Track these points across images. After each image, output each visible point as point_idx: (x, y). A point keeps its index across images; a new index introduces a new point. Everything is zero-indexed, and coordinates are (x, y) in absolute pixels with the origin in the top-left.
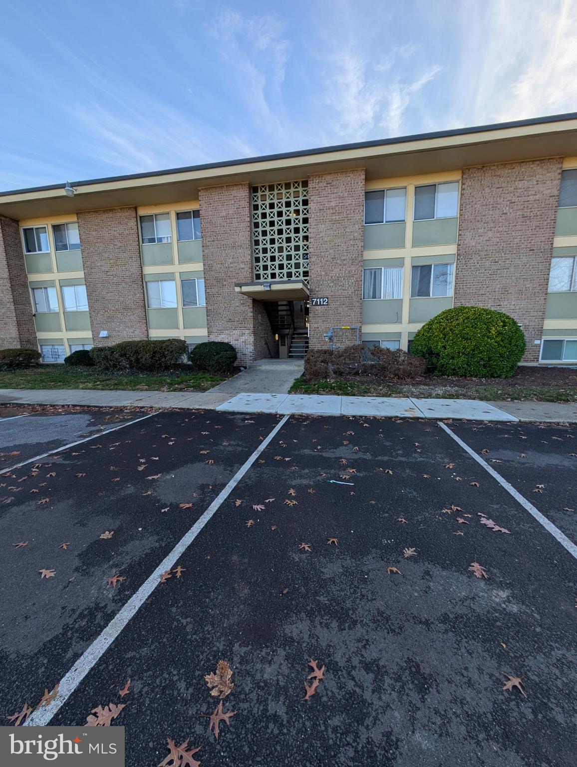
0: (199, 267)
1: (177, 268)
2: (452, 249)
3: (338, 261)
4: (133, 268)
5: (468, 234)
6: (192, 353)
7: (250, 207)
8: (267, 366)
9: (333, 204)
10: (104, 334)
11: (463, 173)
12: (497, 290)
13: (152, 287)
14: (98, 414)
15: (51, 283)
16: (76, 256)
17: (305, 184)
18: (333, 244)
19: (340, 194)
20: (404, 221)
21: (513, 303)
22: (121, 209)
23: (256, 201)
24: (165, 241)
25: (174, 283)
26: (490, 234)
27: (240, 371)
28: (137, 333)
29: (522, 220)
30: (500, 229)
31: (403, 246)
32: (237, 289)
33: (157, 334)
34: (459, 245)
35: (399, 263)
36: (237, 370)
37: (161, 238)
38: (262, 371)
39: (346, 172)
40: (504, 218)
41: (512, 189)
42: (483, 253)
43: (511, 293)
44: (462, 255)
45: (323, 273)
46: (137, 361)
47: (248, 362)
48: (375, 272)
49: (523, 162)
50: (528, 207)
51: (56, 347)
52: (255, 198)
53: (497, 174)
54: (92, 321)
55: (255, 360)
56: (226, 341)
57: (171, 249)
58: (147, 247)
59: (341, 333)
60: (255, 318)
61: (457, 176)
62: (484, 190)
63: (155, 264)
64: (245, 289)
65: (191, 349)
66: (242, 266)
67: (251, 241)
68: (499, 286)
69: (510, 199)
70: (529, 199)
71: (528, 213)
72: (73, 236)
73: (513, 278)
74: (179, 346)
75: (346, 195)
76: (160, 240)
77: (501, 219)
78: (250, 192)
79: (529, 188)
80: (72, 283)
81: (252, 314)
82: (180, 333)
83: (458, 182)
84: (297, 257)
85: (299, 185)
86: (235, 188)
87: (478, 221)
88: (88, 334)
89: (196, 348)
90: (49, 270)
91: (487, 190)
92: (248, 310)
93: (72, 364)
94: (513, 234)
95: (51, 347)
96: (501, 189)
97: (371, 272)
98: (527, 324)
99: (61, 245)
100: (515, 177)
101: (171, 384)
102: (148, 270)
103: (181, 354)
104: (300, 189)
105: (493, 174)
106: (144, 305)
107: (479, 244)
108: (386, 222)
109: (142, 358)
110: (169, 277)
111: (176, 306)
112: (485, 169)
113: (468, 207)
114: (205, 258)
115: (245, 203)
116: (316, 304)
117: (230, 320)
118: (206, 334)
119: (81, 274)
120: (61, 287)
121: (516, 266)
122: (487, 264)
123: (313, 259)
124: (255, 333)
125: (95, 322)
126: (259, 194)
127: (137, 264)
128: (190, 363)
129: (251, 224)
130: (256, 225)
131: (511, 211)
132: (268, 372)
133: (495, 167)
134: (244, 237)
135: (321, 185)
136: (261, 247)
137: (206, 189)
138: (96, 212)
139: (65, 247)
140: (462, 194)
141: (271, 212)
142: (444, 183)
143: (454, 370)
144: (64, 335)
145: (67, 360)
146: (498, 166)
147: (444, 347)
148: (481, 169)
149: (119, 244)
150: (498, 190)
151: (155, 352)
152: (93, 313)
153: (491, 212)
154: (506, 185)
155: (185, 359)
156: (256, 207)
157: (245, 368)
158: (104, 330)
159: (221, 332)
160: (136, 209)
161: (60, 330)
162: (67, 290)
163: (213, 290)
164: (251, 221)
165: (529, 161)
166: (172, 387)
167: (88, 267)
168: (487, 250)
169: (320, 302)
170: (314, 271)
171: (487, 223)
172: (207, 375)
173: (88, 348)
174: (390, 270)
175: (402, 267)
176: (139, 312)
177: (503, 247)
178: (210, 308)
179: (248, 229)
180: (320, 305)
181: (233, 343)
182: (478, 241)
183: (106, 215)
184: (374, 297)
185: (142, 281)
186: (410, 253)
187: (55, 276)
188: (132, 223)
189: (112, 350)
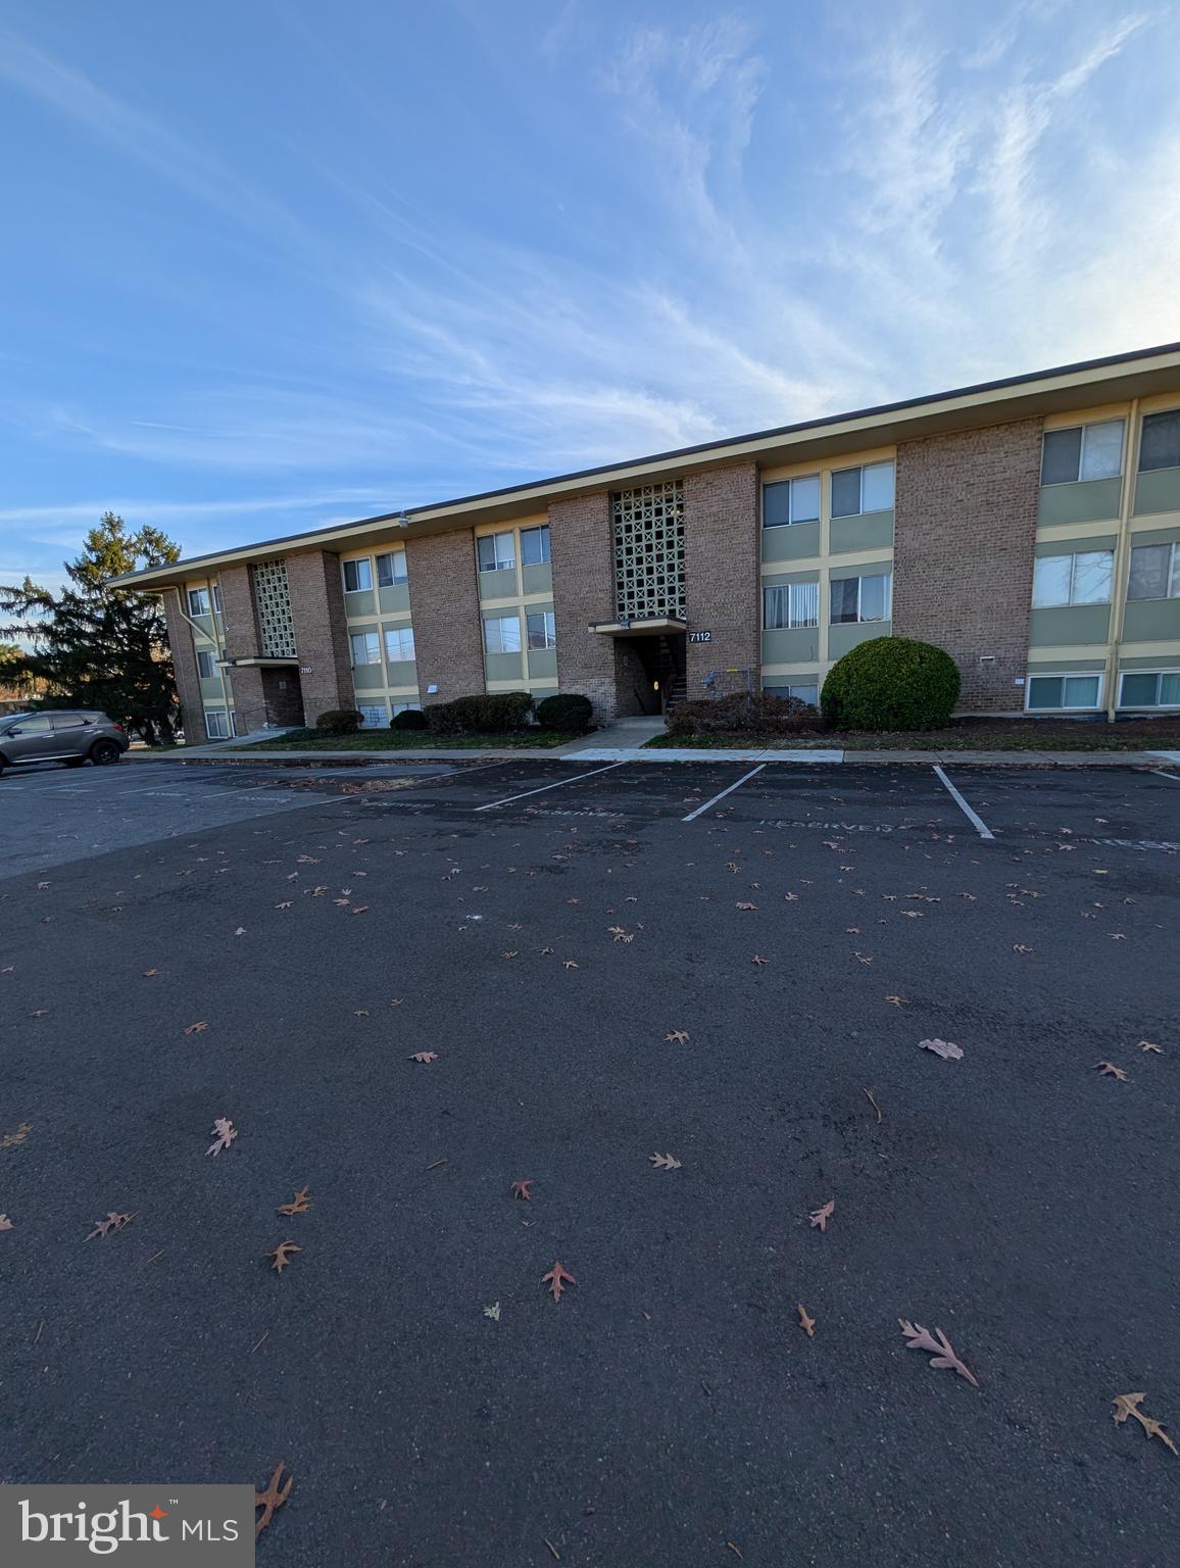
0: (548, 597)
1: (521, 601)
2: (886, 555)
3: (723, 583)
4: (469, 606)
5: (908, 533)
6: (539, 708)
7: (610, 518)
8: (630, 724)
9: (714, 509)
10: (432, 689)
11: (898, 450)
12: (954, 608)
13: (490, 625)
14: (455, 763)
15: (373, 628)
16: (402, 591)
17: (680, 484)
18: (716, 560)
19: (723, 496)
20: (818, 519)
21: (979, 626)
22: (456, 531)
23: (618, 511)
24: (507, 567)
25: (517, 619)
26: (940, 531)
27: (597, 730)
28: (472, 686)
29: (986, 508)
30: (954, 523)
31: (817, 555)
32: (591, 629)
33: (497, 687)
34: (895, 548)
35: (813, 577)
36: (594, 729)
37: (502, 563)
38: (621, 729)
39: (730, 468)
40: (959, 506)
41: (969, 466)
42: (930, 558)
43: (975, 612)
44: (903, 564)
45: (704, 600)
46: (477, 720)
47: (609, 718)
48: (780, 592)
49: (983, 428)
50: (994, 489)
51: (376, 708)
52: (618, 508)
53: (946, 447)
54: (418, 673)
55: (618, 716)
56: (581, 693)
57: (515, 577)
58: (484, 574)
59: (729, 679)
60: (617, 662)
61: (891, 453)
62: (928, 470)
63: (494, 596)
64: (600, 629)
65: (538, 704)
66: (601, 595)
67: (612, 563)
68: (956, 603)
69: (967, 479)
70: (994, 478)
71: (995, 498)
72: (400, 567)
73: (977, 590)
74: (522, 701)
75: (731, 496)
76: (501, 565)
77: (954, 509)
78: (610, 501)
79: (994, 462)
80: (396, 626)
81: (613, 657)
82: (526, 685)
83: (892, 460)
84: (671, 579)
85: (672, 487)
86: (592, 498)
87: (922, 514)
88: (414, 690)
89: (543, 702)
90: (372, 612)
91: (933, 470)
92: (609, 654)
93: (399, 728)
94: (974, 528)
95: (370, 708)
96: (953, 468)
97: (775, 592)
98: (1003, 656)
99: (385, 580)
100: (972, 448)
101: (515, 743)
102: (487, 605)
103: (526, 710)
104: (674, 491)
105: (940, 447)
106: (481, 649)
107: (925, 545)
108: (793, 523)
109: (482, 716)
110: (512, 612)
111: (518, 650)
112: (928, 442)
113: (906, 495)
114: (555, 588)
115: (603, 517)
116: (695, 641)
117: (586, 666)
118: (557, 685)
119: (407, 615)
120: (384, 632)
121: (981, 574)
122: (938, 572)
123: (690, 583)
124: (617, 682)
125: (422, 674)
126: (622, 502)
127: (474, 598)
128: (537, 723)
129: (612, 541)
130: (619, 541)
131: (969, 496)
132: (629, 730)
133: (943, 438)
134: (602, 559)
135: (698, 486)
136: (625, 568)
137: (558, 502)
138: (426, 536)
139: (390, 582)
140: (898, 479)
141: (638, 524)
142: (872, 464)
143: (859, 721)
144: (386, 692)
145: (392, 723)
146: (947, 435)
147: (847, 693)
148: (923, 442)
149: (453, 575)
150: (948, 469)
151: (497, 709)
152: (421, 664)
153: (940, 500)
154: (959, 461)
155: (530, 717)
156: (619, 519)
157: (603, 727)
158: (432, 684)
159: (575, 681)
160: (473, 529)
161: (382, 687)
162: (389, 634)
163: (565, 628)
164: (611, 539)
165: (992, 427)
166: (517, 745)
167: (417, 607)
168: (936, 554)
169: (701, 637)
170: (693, 596)
171: (935, 515)
172: (557, 735)
173: (416, 707)
174: (799, 587)
175: (817, 582)
176: (476, 659)
177: (960, 548)
178: (561, 651)
179: (609, 548)
180: (701, 641)
181: (590, 695)
182: (923, 542)
183: (438, 540)
184: (779, 626)
185: (478, 620)
186: (826, 563)
187: (379, 618)
188: (468, 548)
189: (448, 707)
